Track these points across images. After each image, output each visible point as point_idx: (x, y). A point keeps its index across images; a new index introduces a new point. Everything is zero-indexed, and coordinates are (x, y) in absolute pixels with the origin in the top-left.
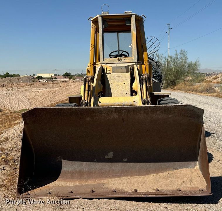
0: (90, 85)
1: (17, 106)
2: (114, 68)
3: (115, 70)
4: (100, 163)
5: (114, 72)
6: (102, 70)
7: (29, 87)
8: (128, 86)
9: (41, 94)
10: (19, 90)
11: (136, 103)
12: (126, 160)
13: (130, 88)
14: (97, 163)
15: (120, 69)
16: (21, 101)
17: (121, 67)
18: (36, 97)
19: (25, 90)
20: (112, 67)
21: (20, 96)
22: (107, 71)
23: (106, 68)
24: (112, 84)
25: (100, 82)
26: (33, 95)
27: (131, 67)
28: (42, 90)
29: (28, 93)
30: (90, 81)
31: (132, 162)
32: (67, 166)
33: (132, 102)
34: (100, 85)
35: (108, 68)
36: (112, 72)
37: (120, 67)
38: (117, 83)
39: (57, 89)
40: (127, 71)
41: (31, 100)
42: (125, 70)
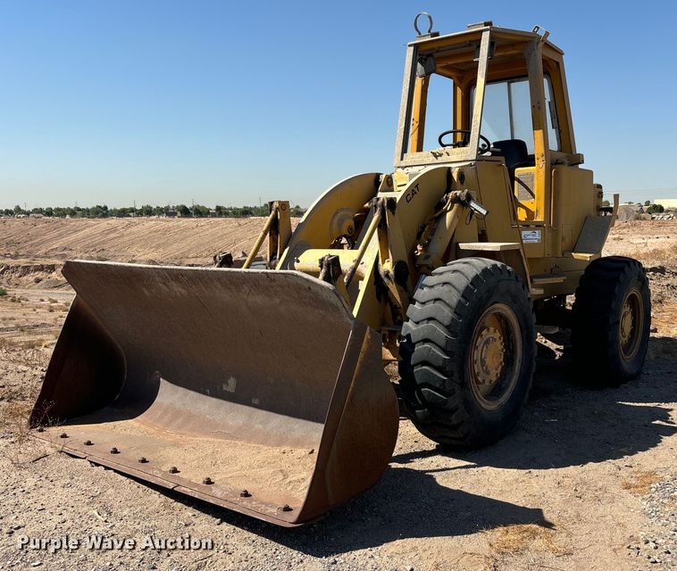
4: (214, 399)
7: (625, 231)
12: (256, 402)
14: (211, 398)
19: (614, 239)
28: (655, 241)
31: (265, 410)
32: (169, 394)
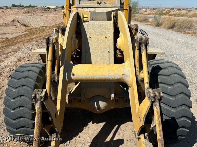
0: (56, 48)
1: (37, 24)
2: (92, 14)
3: (94, 17)
5: (92, 19)
6: (78, 16)
7: (43, 13)
8: (110, 42)
9: (50, 18)
10: (37, 15)
11: (127, 76)
13: (113, 43)
15: (100, 16)
16: (39, 22)
17: (101, 14)
18: (47, 20)
19: (41, 15)
20: (89, 13)
21: (38, 19)
22: (83, 17)
23: (82, 14)
24: (90, 38)
25: (74, 36)
26: (45, 19)
27: (114, 14)
28: (50, 16)
29: (43, 17)
30: (55, 43)
33: (121, 75)
34: (74, 41)
35: (85, 13)
36: (90, 20)
37: (99, 12)
38: (97, 37)
39: (58, 15)
40: (109, 19)
41: (44, 21)
42: (105, 16)
